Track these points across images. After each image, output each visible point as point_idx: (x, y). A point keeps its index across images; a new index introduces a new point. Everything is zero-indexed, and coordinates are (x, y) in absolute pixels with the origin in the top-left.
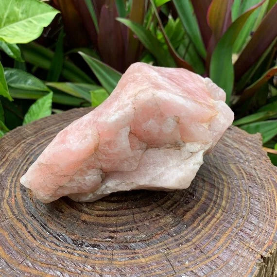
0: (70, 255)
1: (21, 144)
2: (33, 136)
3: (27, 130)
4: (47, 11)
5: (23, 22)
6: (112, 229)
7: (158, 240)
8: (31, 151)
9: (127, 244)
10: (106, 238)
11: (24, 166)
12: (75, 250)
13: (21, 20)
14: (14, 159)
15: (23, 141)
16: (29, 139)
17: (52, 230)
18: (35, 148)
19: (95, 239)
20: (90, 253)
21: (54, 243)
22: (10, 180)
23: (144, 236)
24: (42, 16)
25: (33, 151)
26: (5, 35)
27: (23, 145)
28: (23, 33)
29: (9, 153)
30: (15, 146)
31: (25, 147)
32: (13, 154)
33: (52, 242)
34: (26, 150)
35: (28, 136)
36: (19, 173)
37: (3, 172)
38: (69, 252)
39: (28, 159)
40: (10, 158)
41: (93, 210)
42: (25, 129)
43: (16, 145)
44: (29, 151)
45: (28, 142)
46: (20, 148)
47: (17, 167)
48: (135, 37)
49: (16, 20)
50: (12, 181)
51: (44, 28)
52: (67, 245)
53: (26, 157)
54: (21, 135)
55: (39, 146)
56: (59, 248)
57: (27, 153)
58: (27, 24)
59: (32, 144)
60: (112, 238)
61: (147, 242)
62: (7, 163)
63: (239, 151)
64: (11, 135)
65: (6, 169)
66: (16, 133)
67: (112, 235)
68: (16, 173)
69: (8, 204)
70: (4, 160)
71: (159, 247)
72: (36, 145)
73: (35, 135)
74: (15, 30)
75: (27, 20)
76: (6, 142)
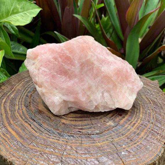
0: (57, 141)
1: (22, 82)
3: (24, 75)
4: (35, 8)
5: (21, 14)
6: (80, 127)
7: (106, 134)
8: (28, 85)
9: (89, 136)
10: (77, 132)
11: (25, 93)
12: (60, 138)
13: (20, 12)
14: (19, 90)
15: (23, 80)
16: (26, 79)
17: (46, 127)
18: (30, 84)
19: (71, 132)
20: (69, 140)
21: (47, 134)
22: (18, 101)
23: (98, 132)
24: (32, 11)
25: (29, 86)
26: (11, 21)
28: (21, 20)
29: (15, 86)
30: (18, 83)
31: (24, 83)
32: (18, 87)
33: (46, 134)
34: (25, 85)
35: (25, 78)
36: (22, 97)
37: (13, 96)
38: (57, 139)
39: (27, 90)
40: (16, 89)
41: (68, 117)
43: (19, 82)
45: (26, 81)
46: (22, 84)
47: (21, 94)
48: (83, 26)
49: (17, 12)
50: (19, 102)
51: (34, 18)
52: (55, 136)
53: (25, 89)
54: (21, 77)
56: (50, 137)
57: (26, 87)
58: (23, 15)
59: (28, 82)
60: (80, 132)
61: (100, 135)
62: (15, 92)
63: (147, 89)
64: (15, 77)
65: (15, 95)
66: (18, 76)
67: (80, 130)
68: (21, 97)
69: (19, 113)
70: (13, 90)
71: (107, 137)
72: (31, 83)
73: (29, 77)
74: (17, 18)
75: (23, 12)
76: (13, 80)
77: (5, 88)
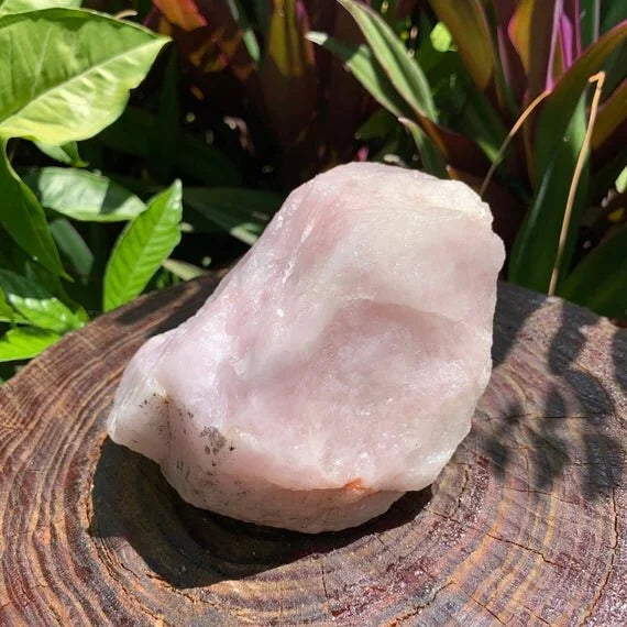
1: (70, 382)
2: (100, 358)
3: (87, 342)
5: (83, 79)
8: (94, 398)
13: (75, 74)
14: (54, 421)
15: (75, 374)
16: (89, 367)
18: (100, 391)
22: (43, 482)
25: (97, 400)
27: (74, 383)
29: (44, 405)
30: (58, 386)
31: (80, 389)
32: (53, 410)
34: (81, 397)
35: (88, 358)
36: (62, 463)
37: (29, 457)
39: (85, 420)
40: (46, 421)
42: (82, 338)
43: (61, 383)
44: (89, 398)
45: (86, 373)
46: (69, 391)
47: (60, 443)
49: (64, 77)
50: (46, 485)
51: (131, 91)
53: (81, 415)
54: (72, 356)
55: (112, 385)
57: (83, 405)
58: (88, 83)
59: (96, 381)
62: (38, 435)
65: (34, 451)
68: (56, 459)
69: (36, 547)
70: (31, 426)
72: (105, 382)
73: (103, 355)
75: (89, 71)
76: (39, 375)
77: (6, 415)
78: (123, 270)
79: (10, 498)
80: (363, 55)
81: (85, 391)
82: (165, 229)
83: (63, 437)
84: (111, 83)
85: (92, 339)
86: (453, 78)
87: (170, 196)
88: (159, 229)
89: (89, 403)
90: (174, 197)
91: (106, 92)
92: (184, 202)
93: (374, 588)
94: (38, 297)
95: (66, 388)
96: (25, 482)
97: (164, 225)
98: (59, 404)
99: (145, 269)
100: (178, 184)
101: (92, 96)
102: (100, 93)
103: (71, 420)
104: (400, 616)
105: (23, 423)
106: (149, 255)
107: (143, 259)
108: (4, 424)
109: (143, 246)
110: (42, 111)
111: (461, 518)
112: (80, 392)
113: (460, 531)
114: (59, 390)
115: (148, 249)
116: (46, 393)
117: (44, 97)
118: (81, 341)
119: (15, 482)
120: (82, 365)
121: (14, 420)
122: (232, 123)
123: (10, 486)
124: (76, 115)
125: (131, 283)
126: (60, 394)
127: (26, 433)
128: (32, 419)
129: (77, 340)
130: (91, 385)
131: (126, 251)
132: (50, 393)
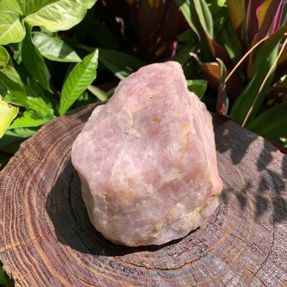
1: (57, 143)
8: (68, 152)
14: (52, 160)
15: (59, 139)
16: (64, 137)
27: (59, 144)
29: (47, 152)
30: (52, 144)
32: (51, 155)
34: (63, 151)
35: (64, 133)
37: (43, 176)
40: (49, 159)
42: (60, 122)
43: (53, 143)
44: (66, 152)
45: (64, 140)
46: (57, 147)
53: (63, 159)
54: (57, 130)
57: (64, 154)
62: (46, 166)
64: (46, 130)
65: (45, 173)
66: (51, 127)
70: (43, 161)
73: (70, 132)
76: (43, 138)
77: (30, 154)
78: (70, 87)
79: (37, 192)
80: (187, 4)
81: (64, 148)
82: (90, 71)
83: (57, 168)
84: (79, 5)
85: (64, 124)
86: (222, 19)
87: (93, 56)
88: (87, 70)
89: (66, 154)
90: (95, 57)
91: (77, 9)
92: (99, 60)
93: (185, 247)
94: (33, 96)
95: (55, 145)
96: (43, 186)
97: (89, 69)
98: (54, 152)
99: (79, 88)
100: (97, 51)
101: (70, 10)
102: (74, 9)
103: (60, 161)
104: (194, 259)
105: (39, 159)
106: (82, 82)
107: (79, 84)
108: (31, 159)
109: (79, 78)
110: (47, 13)
111: (217, 224)
112: (62, 149)
113: (217, 229)
114: (53, 146)
115: (81, 80)
116: (47, 147)
117: (48, 6)
118: (59, 124)
119: (39, 186)
120: (62, 136)
121: (35, 157)
122: (118, 20)
123: (37, 187)
124: (62, 18)
125: (73, 94)
126: (53, 147)
127: (41, 164)
128: (42, 158)
129: (58, 123)
130: (66, 146)
131: (72, 80)
132: (49, 147)
